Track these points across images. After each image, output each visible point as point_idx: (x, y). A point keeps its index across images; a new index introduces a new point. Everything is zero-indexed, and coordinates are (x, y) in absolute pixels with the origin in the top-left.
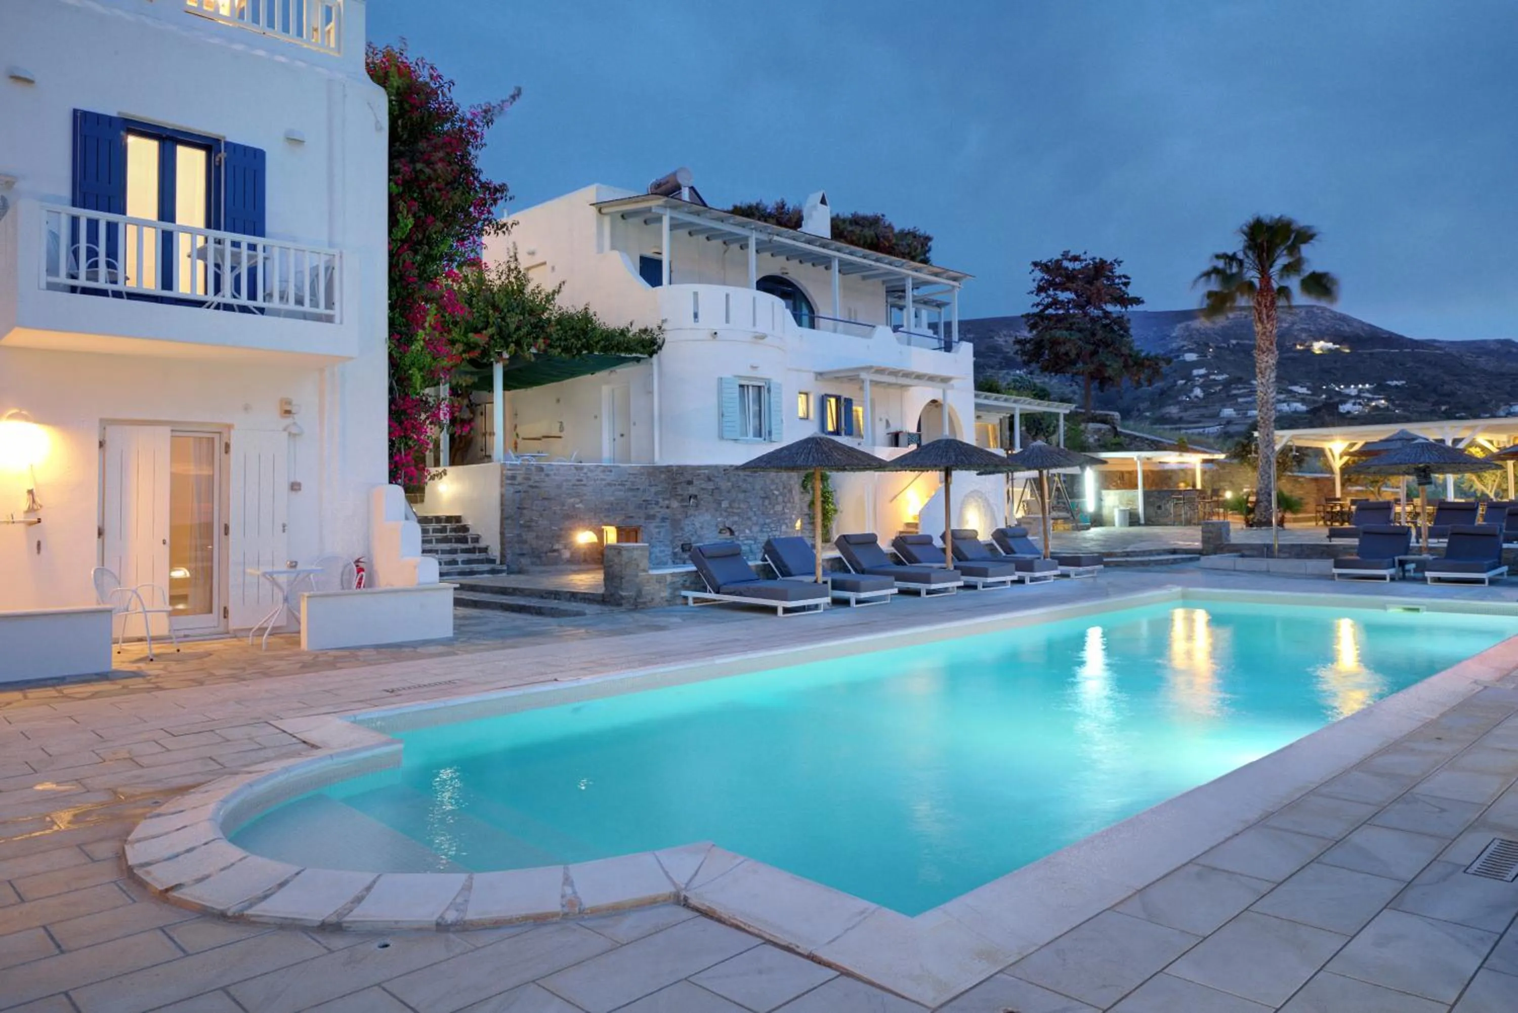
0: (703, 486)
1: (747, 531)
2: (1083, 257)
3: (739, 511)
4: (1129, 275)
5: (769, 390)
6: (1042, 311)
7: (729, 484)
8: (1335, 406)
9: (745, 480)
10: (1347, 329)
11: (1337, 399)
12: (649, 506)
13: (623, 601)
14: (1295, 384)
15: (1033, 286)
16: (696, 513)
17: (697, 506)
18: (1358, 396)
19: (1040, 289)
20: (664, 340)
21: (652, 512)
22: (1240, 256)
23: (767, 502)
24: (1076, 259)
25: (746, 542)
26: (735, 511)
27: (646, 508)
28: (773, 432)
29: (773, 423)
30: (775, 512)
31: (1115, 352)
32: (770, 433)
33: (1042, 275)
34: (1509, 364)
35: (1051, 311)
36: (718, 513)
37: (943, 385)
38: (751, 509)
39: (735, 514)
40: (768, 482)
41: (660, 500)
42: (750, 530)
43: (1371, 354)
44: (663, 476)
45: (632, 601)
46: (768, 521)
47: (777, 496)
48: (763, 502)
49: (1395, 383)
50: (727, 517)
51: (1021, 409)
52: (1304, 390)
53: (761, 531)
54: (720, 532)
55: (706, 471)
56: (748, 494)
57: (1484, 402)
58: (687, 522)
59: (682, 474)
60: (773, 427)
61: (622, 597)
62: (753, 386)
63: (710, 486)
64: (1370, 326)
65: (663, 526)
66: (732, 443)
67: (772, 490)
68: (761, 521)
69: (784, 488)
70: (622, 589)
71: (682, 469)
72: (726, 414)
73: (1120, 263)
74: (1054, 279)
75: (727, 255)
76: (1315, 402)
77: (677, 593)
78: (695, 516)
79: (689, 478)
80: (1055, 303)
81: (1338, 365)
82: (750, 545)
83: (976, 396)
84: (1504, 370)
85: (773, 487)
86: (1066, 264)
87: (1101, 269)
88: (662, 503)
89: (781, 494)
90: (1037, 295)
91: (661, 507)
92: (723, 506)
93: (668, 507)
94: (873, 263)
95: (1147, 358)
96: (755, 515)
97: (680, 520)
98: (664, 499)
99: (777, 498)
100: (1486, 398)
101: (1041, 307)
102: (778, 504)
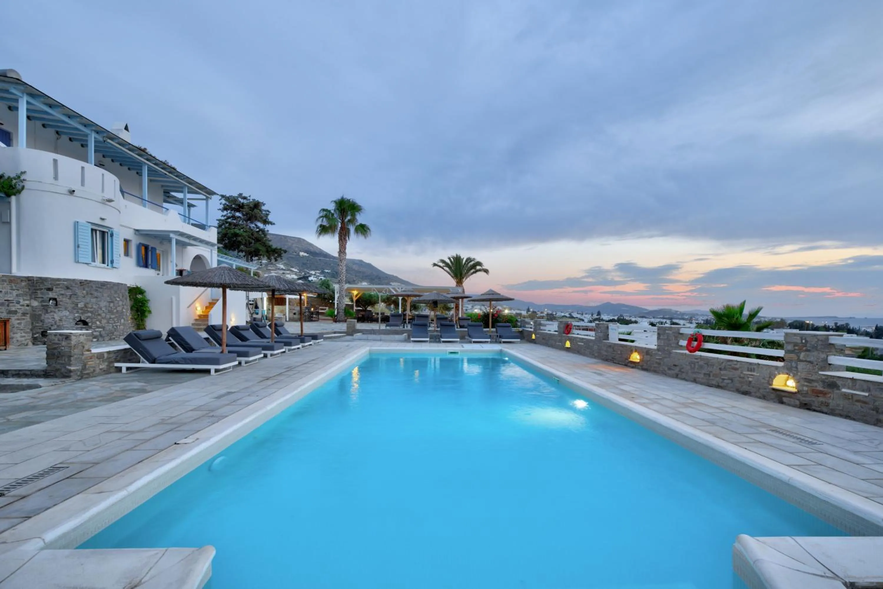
0: (63, 292)
1: (98, 323)
2: (249, 198)
3: (92, 310)
4: (270, 210)
5: (112, 235)
6: (226, 219)
7: (84, 292)
8: (307, 277)
9: (97, 290)
10: (311, 248)
11: (308, 275)
12: (11, 304)
13: (72, 374)
14: (293, 267)
15: (221, 207)
16: (56, 310)
17: (56, 305)
18: (315, 275)
19: (225, 209)
20: (23, 187)
21: (13, 309)
22: (332, 212)
23: (112, 305)
24: (245, 198)
25: (97, 330)
26: (89, 310)
27: (8, 306)
28: (115, 261)
29: (115, 256)
30: (117, 311)
31: (263, 244)
32: (112, 262)
33: (226, 202)
34: (361, 268)
35: (229, 220)
36: (75, 311)
37: (211, 247)
38: (101, 309)
39: (88, 312)
40: (113, 292)
41: (21, 301)
42: (100, 322)
43: (320, 260)
44: (23, 284)
45: (79, 373)
46: (113, 316)
47: (118, 301)
48: (109, 304)
49: (327, 271)
50: (82, 313)
51: (236, 265)
52: (296, 270)
53: (108, 323)
54: (76, 324)
55: (65, 283)
56: (99, 299)
57: (354, 281)
58: (47, 316)
59: (42, 283)
60: (115, 258)
61: (70, 371)
62: (100, 231)
63: (69, 293)
64: (320, 249)
65: (24, 319)
66: (86, 265)
67: (115, 297)
68: (108, 316)
69: (123, 296)
70: (70, 365)
71: (43, 280)
72: (81, 246)
73: (264, 204)
74: (231, 205)
75: (59, 141)
76: (300, 275)
77: (111, 365)
78: (55, 312)
79: (50, 286)
80: (234, 217)
81: (308, 262)
82: (100, 332)
83: (218, 256)
84: (360, 270)
85: (116, 296)
86: (240, 199)
87: (257, 205)
88: (22, 302)
89: (121, 300)
90: (222, 211)
91: (23, 305)
92: (79, 306)
93: (28, 306)
94: (167, 173)
95: (276, 249)
96: (104, 312)
97: (40, 315)
98: (24, 300)
99: (118, 303)
100: (355, 279)
101: (225, 218)
102: (119, 306)
